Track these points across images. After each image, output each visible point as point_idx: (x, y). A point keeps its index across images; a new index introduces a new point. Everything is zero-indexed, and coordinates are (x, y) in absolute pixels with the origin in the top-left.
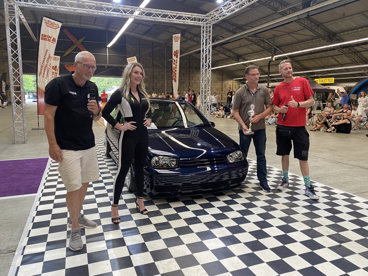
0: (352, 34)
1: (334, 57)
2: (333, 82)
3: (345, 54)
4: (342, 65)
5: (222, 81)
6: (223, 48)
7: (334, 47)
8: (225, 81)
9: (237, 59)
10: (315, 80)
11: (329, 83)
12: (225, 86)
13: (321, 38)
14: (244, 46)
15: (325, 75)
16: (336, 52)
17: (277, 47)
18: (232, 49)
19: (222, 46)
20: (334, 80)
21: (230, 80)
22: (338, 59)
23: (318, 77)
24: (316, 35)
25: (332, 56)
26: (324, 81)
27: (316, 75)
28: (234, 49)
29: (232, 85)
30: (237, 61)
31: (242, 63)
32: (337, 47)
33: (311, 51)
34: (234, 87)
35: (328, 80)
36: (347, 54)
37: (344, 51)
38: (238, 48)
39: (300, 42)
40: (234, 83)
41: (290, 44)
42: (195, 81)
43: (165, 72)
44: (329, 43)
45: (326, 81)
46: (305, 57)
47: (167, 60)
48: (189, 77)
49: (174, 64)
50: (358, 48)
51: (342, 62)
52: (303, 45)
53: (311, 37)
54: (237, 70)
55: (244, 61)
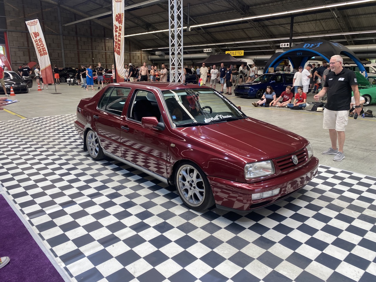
0: (264, 8)
1: (244, 30)
2: (243, 55)
3: (255, 27)
4: (251, 39)
5: (130, 51)
6: (131, 14)
7: (247, 20)
8: (133, 51)
9: (147, 28)
10: (227, 52)
11: (239, 55)
12: (133, 57)
13: (237, 9)
14: (155, 14)
15: (236, 48)
16: (247, 25)
17: (191, 17)
18: (141, 16)
19: (130, 12)
20: (244, 52)
21: (137, 51)
22: (247, 32)
23: (228, 50)
24: (230, 6)
25: (242, 29)
26: (234, 54)
27: (226, 47)
28: (144, 16)
29: (140, 57)
30: (147, 30)
31: (154, 32)
32: (249, 20)
33: (224, 23)
34: (143, 58)
35: (238, 52)
37: (255, 25)
38: (148, 15)
39: (214, 13)
40: (142, 54)
41: (204, 14)
42: (99, 50)
43: (60, 39)
44: (242, 15)
45: (236, 54)
46: (218, 29)
47: (63, 25)
48: (91, 46)
49: (115, 32)
50: (267, 23)
51: (250, 36)
52: (217, 16)
53: (226, 8)
54: (146, 40)
55: (154, 30)
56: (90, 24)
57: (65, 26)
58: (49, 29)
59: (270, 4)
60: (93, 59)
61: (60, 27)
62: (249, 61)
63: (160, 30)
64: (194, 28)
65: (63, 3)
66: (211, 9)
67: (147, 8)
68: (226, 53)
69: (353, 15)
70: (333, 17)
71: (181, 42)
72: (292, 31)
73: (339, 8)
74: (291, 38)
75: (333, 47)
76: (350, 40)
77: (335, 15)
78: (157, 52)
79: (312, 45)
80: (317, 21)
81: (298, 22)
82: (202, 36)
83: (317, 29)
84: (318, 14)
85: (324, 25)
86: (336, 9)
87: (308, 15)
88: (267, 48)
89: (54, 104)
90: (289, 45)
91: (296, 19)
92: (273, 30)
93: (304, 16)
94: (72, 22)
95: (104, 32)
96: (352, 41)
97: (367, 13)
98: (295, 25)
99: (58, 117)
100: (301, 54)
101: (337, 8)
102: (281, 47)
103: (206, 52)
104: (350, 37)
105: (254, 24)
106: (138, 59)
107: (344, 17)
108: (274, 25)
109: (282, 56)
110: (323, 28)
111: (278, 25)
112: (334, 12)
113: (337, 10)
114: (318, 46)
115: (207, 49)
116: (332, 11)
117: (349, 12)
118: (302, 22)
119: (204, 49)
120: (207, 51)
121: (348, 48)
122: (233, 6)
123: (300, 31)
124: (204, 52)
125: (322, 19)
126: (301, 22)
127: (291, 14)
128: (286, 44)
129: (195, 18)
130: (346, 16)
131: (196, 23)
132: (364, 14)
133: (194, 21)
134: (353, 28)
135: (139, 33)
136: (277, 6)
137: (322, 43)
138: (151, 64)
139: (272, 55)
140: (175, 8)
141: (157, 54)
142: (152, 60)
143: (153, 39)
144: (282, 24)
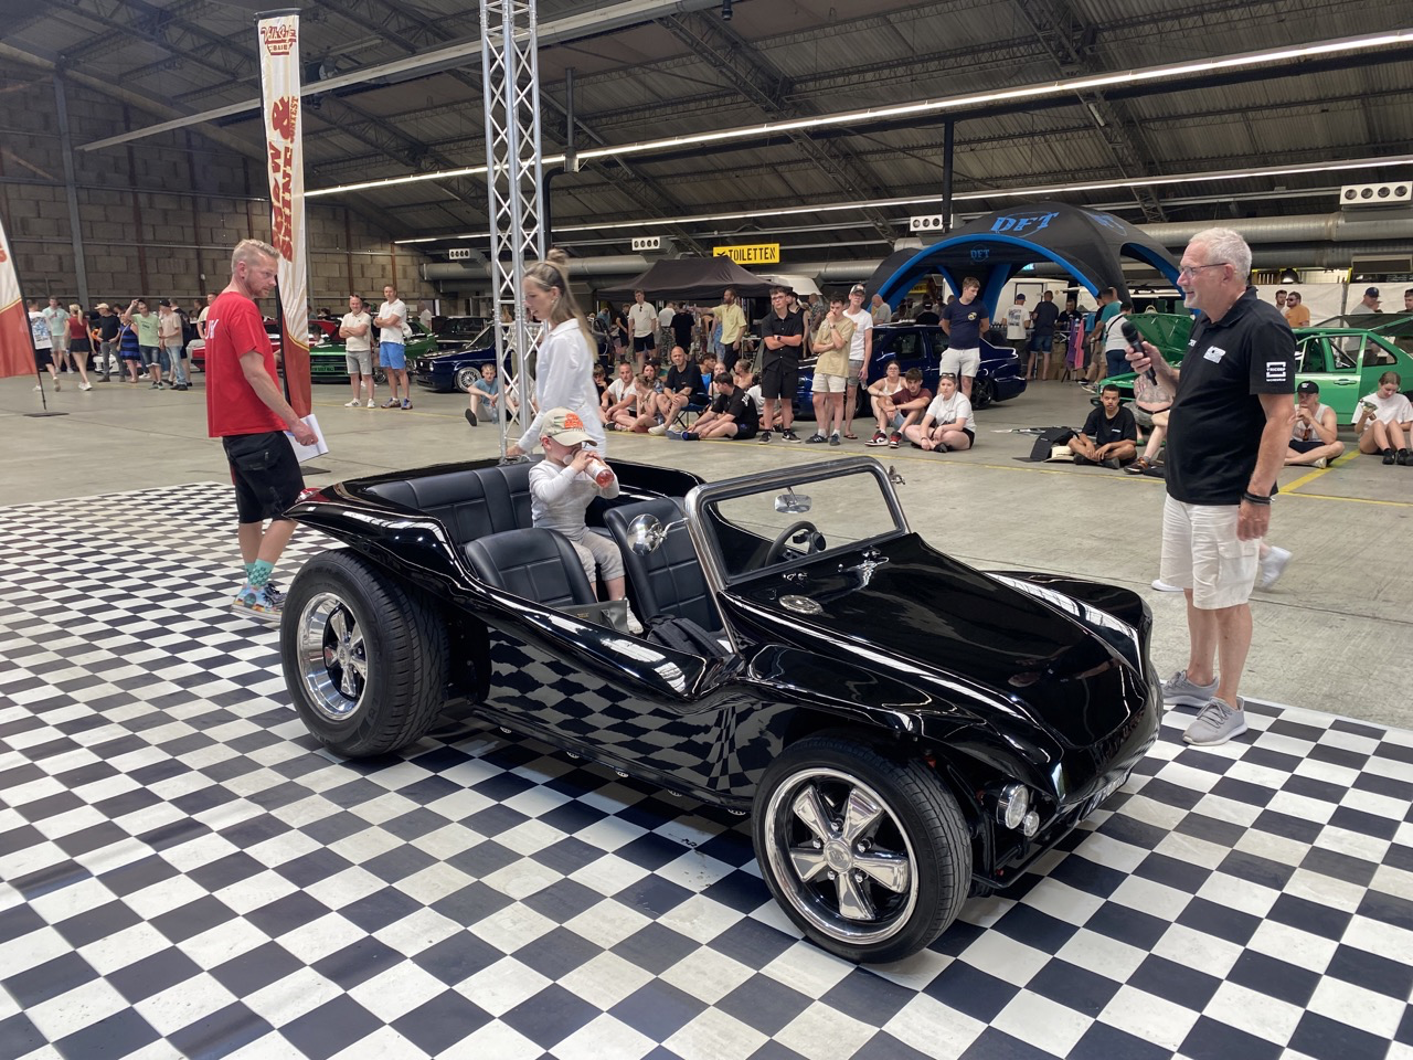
0: (847, 89)
1: (780, 168)
2: (776, 260)
3: (817, 159)
4: (804, 203)
5: (349, 246)
6: (349, 108)
7: (788, 130)
8: (360, 248)
9: (413, 159)
10: (717, 251)
11: (764, 261)
12: (362, 267)
13: (748, 93)
14: (441, 106)
15: (750, 233)
16: (789, 151)
17: (579, 119)
18: (390, 116)
19: (347, 99)
20: (781, 251)
21: (378, 246)
22: (788, 176)
23: (723, 242)
24: (723, 82)
25: (772, 165)
26: (746, 257)
27: (716, 233)
28: (400, 114)
29: (389, 268)
30: (413, 169)
31: (439, 175)
32: (796, 133)
33: (702, 143)
34: (399, 274)
35: (758, 251)
36: (827, 160)
37: (817, 150)
38: (415, 111)
39: (665, 106)
40: (397, 259)
41: (628, 111)
42: (225, 245)
43: (67, 202)
44: (770, 115)
45: (752, 256)
46: (680, 165)
47: (76, 148)
48: (195, 227)
49: (274, 172)
50: (860, 142)
51: (802, 190)
52: (675, 116)
53: (709, 86)
54: (408, 206)
55: (441, 166)
56: (189, 146)
57: (87, 150)
58: (23, 162)
59: (869, 76)
60: (203, 277)
61: (67, 155)
62: (801, 282)
63: (463, 167)
64: (591, 160)
65: (78, 63)
66: (653, 92)
67: (410, 84)
68: (715, 255)
69: (1158, 119)
70: (1090, 126)
71: (534, 208)
72: (951, 172)
73: (1111, 93)
74: (947, 197)
75: (1095, 230)
76: (1154, 206)
77: (1097, 116)
78: (455, 251)
79: (1024, 222)
80: (1036, 138)
81: (969, 142)
82: (623, 189)
83: (1037, 167)
84: (1037, 112)
85: (1059, 151)
86: (1098, 94)
87: (1005, 116)
88: (863, 235)
89: (33, 458)
90: (941, 221)
91: (962, 129)
92: (882, 167)
93: (991, 121)
94: (114, 134)
95: (246, 173)
96: (1160, 210)
97: (1204, 110)
98: (958, 150)
99: (44, 509)
100: (983, 255)
101: (1102, 93)
102: (912, 229)
103: (640, 248)
104: (1152, 196)
105: (814, 148)
106: (383, 277)
107: (1130, 123)
108: (886, 151)
109: (918, 262)
110: (1059, 162)
111: (900, 150)
112: (1092, 107)
113: (1101, 100)
114: (1044, 225)
115: (646, 240)
116: (1085, 103)
117: (1144, 105)
118: (984, 140)
119: (634, 240)
120: (646, 248)
121: (1148, 233)
122: (734, 79)
123: (977, 171)
124: (634, 249)
125: (1053, 131)
126: (980, 141)
127: (943, 110)
128: (931, 218)
129: (594, 122)
130: (1135, 119)
131: (601, 142)
132: (1195, 115)
133: (589, 136)
134: (1161, 162)
135: (383, 179)
136: (893, 81)
137: (1056, 215)
138: (433, 295)
139: (881, 261)
140: (509, 82)
141: (455, 257)
142: (435, 282)
143: (438, 203)
144: (913, 148)
